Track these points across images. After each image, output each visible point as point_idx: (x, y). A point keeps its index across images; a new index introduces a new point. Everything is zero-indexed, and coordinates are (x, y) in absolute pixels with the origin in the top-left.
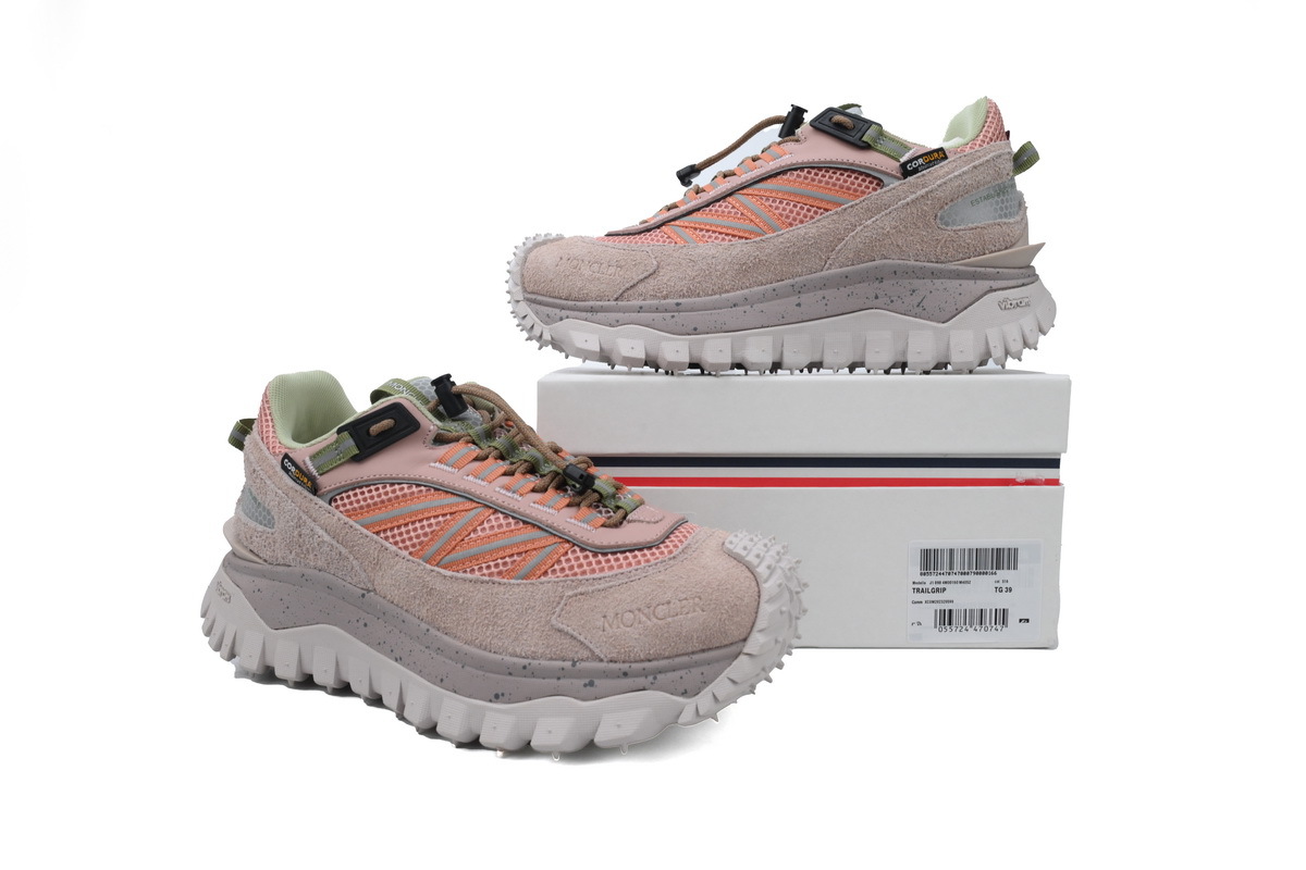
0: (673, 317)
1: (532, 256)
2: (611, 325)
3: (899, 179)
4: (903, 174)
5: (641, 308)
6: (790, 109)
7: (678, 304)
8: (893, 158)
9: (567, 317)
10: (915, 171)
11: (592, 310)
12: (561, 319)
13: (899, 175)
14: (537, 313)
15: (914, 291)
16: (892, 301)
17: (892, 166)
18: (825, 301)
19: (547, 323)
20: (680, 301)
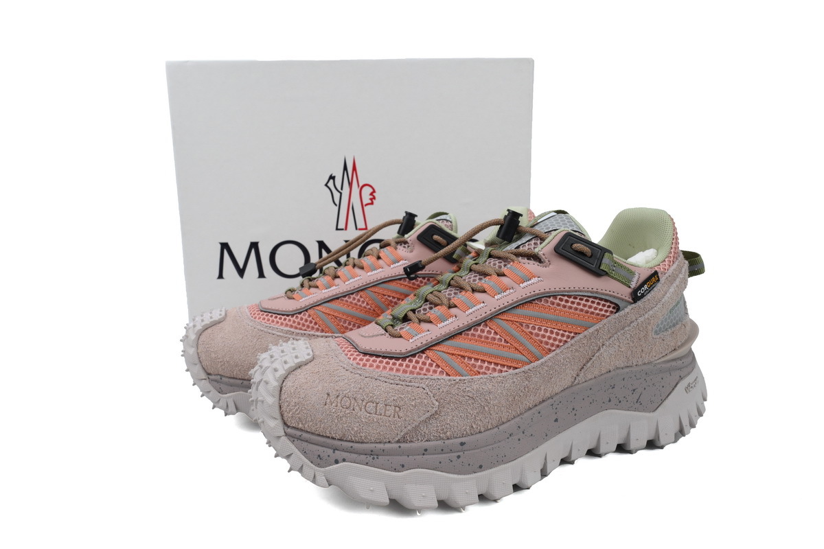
0: (459, 457)
1: (288, 383)
2: (395, 470)
3: (632, 303)
4: (633, 299)
5: (426, 450)
6: (507, 213)
7: (462, 444)
8: (625, 284)
9: (344, 460)
10: (643, 296)
11: (372, 453)
12: (337, 462)
13: (630, 300)
14: (305, 453)
15: (634, 390)
16: (620, 402)
17: (624, 292)
18: (574, 412)
19: (319, 465)
20: (463, 440)
